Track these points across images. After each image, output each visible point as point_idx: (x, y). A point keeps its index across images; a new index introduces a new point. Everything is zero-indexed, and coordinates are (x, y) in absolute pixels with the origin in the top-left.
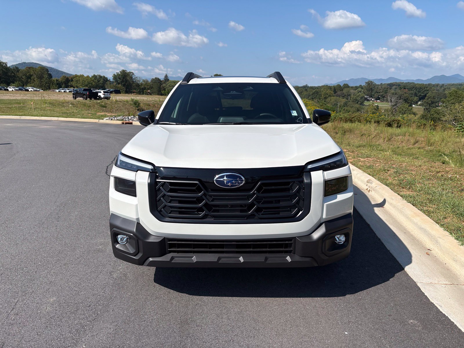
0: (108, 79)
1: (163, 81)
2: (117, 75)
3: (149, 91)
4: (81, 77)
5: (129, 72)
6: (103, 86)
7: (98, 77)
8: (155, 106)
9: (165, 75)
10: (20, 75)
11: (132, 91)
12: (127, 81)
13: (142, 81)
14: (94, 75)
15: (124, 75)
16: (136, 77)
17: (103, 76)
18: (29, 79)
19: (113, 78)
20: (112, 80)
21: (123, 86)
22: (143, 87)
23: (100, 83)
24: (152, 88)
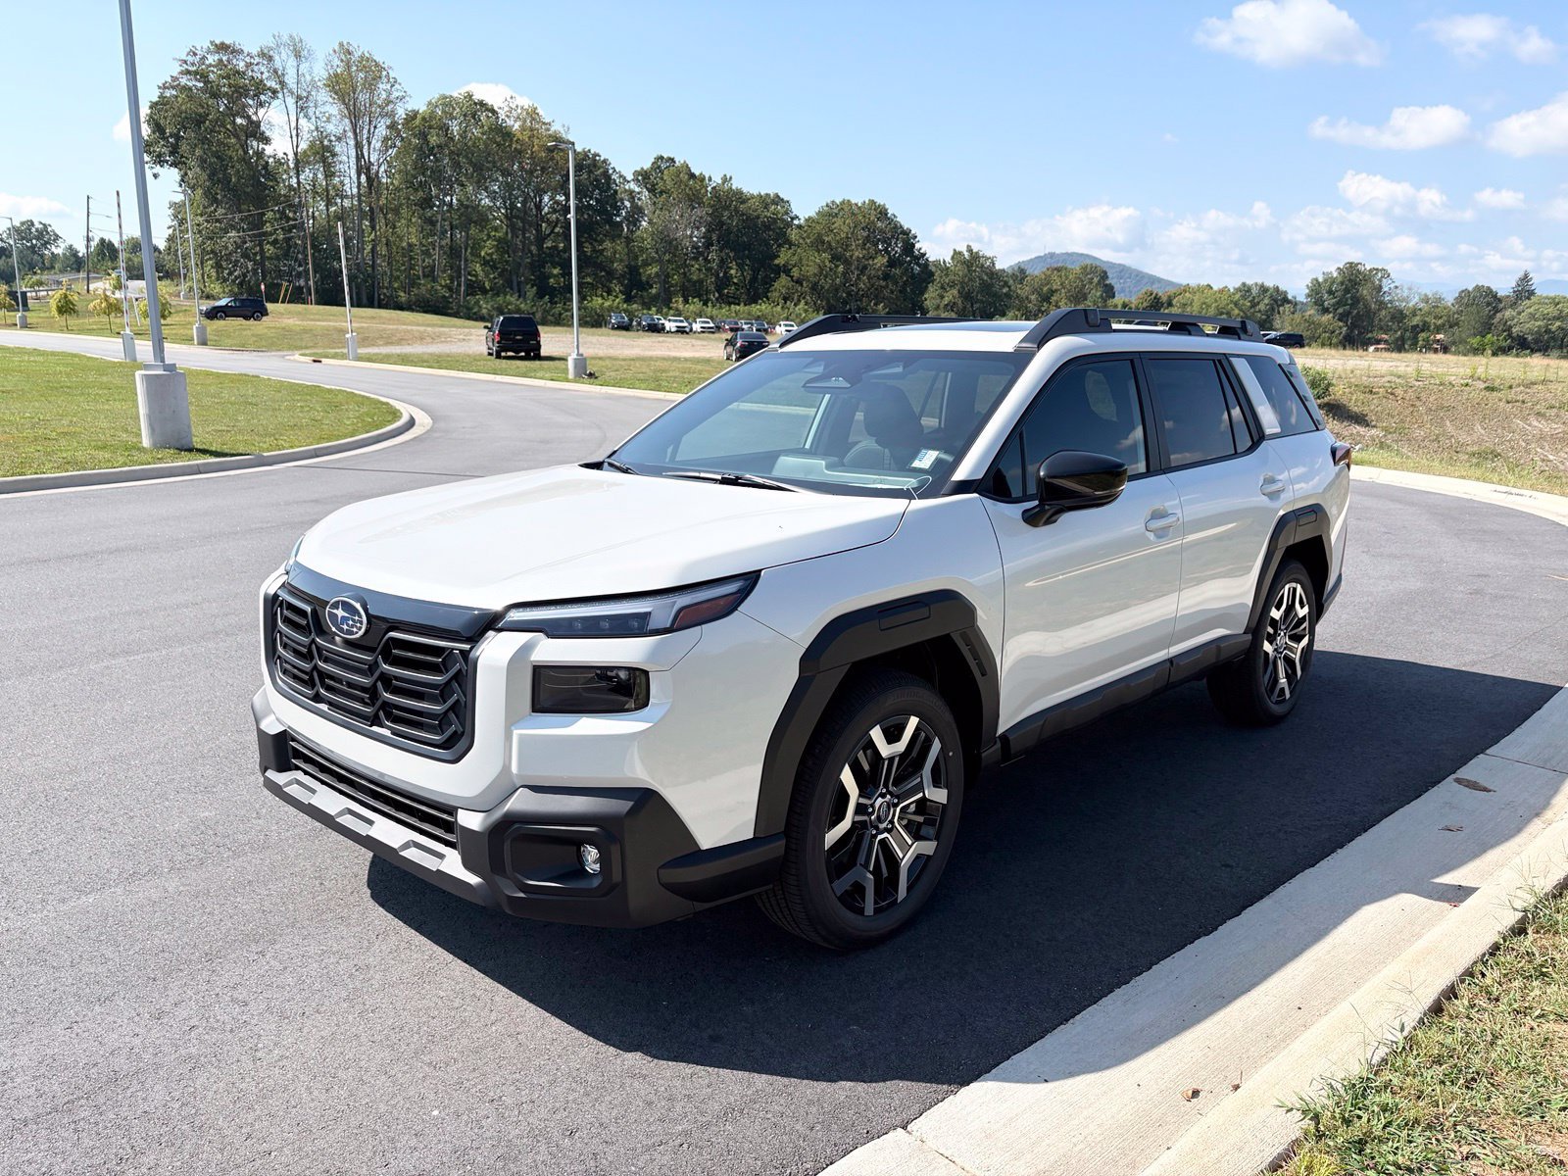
0: (1290, 297)
1: (1508, 297)
2: (1326, 281)
3: (1442, 336)
4: (1198, 293)
5: (1371, 271)
6: (1265, 321)
7: (1255, 291)
8: (1392, 394)
9: (1521, 274)
10: (1023, 291)
11: (1370, 335)
12: (1356, 300)
13: (1416, 299)
14: (1244, 284)
15: (1350, 280)
16: (1396, 287)
17: (1272, 286)
18: (1045, 304)
19: (1307, 291)
20: (1301, 298)
21: (1339, 319)
22: (1416, 321)
23: (1260, 311)
24: (1457, 324)
